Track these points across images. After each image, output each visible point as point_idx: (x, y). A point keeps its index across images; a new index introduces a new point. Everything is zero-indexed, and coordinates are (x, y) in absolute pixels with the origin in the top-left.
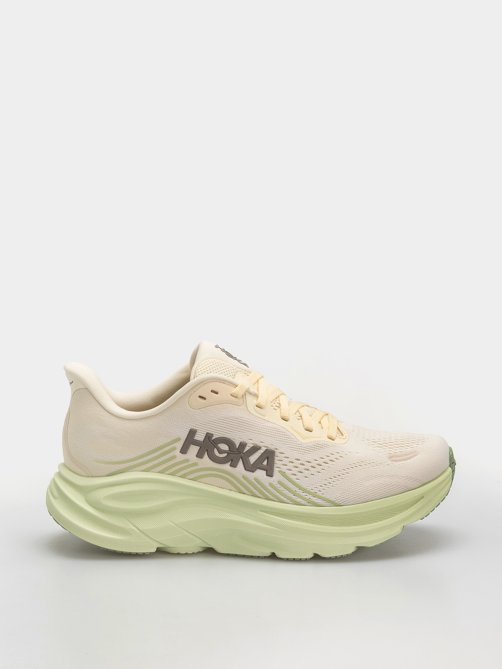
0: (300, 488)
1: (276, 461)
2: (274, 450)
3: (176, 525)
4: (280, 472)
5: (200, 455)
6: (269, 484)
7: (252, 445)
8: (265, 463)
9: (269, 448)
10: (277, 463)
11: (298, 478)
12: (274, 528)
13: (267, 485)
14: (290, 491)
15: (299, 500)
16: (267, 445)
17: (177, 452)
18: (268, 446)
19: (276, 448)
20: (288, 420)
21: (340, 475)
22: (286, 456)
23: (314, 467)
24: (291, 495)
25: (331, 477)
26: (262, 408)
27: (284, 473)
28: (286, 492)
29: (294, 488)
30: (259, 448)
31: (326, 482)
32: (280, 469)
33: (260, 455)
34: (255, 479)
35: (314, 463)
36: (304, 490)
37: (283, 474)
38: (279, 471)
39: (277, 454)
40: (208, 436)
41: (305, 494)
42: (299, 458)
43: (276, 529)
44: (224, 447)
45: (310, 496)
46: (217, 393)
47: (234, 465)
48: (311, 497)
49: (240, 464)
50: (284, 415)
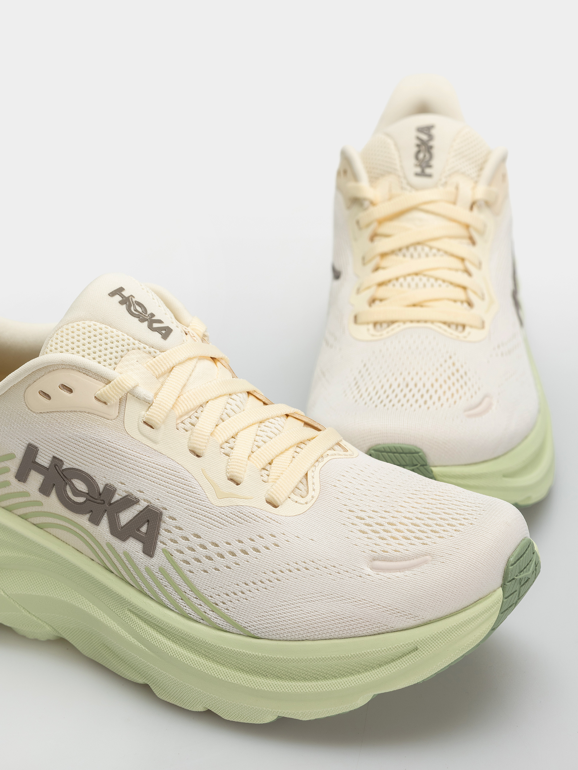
0: (193, 589)
1: (162, 531)
2: (161, 510)
3: (8, 595)
4: (165, 553)
5: (45, 490)
6: (145, 569)
7: (124, 494)
8: (144, 529)
9: (153, 505)
10: (163, 535)
11: (192, 569)
12: (144, 648)
13: (142, 569)
14: (177, 590)
15: (188, 610)
16: (149, 499)
17: (11, 477)
18: (152, 501)
19: (165, 506)
20: (201, 455)
21: (264, 580)
22: (178, 525)
23: (222, 557)
24: (176, 597)
25: (248, 582)
26: (154, 427)
27: (171, 554)
28: (170, 589)
29: (184, 587)
30: (136, 501)
31: (237, 589)
32: (165, 546)
33: (136, 513)
34: (126, 554)
35: (224, 549)
36: (199, 595)
37: (169, 555)
38: (164, 551)
39: (165, 518)
40: (56, 462)
41: (198, 602)
42: (199, 534)
43: (147, 650)
44: (81, 486)
45: (205, 608)
46: (70, 391)
47: (95, 521)
48: (208, 611)
49: (105, 521)
50: (195, 446)
